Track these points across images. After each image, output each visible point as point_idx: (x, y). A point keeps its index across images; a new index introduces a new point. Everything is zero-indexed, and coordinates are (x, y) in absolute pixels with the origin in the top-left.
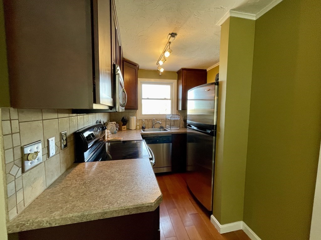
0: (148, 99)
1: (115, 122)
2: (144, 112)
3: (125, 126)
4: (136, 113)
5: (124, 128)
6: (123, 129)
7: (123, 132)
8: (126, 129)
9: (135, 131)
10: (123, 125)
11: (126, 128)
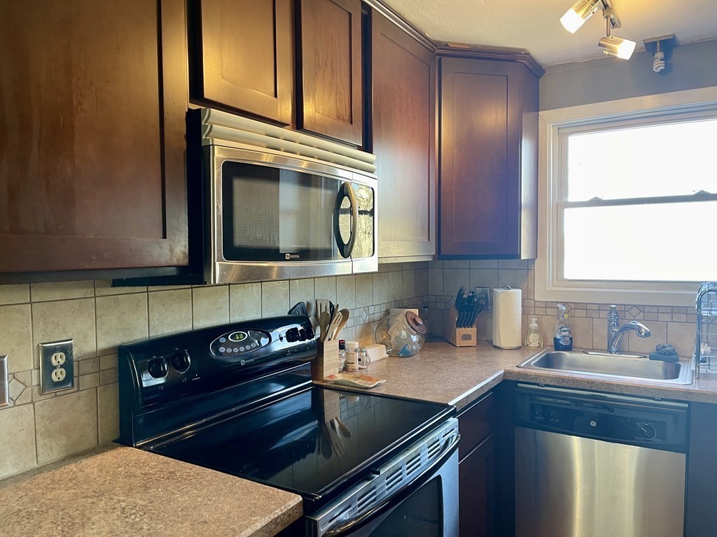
0: (597, 202)
1: (416, 311)
2: (573, 270)
3: (472, 331)
4: (531, 273)
5: (467, 337)
6: (459, 342)
7: (459, 354)
8: (473, 342)
9: (516, 353)
10: (459, 325)
11: (474, 338)
